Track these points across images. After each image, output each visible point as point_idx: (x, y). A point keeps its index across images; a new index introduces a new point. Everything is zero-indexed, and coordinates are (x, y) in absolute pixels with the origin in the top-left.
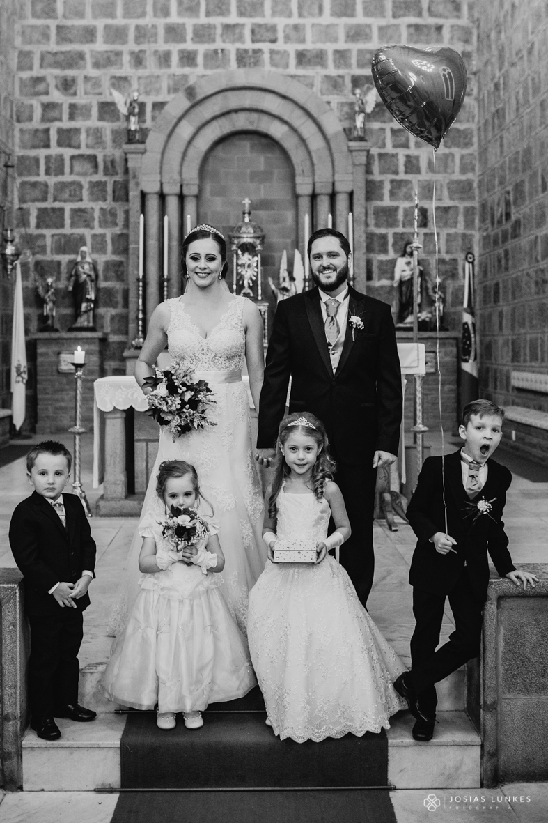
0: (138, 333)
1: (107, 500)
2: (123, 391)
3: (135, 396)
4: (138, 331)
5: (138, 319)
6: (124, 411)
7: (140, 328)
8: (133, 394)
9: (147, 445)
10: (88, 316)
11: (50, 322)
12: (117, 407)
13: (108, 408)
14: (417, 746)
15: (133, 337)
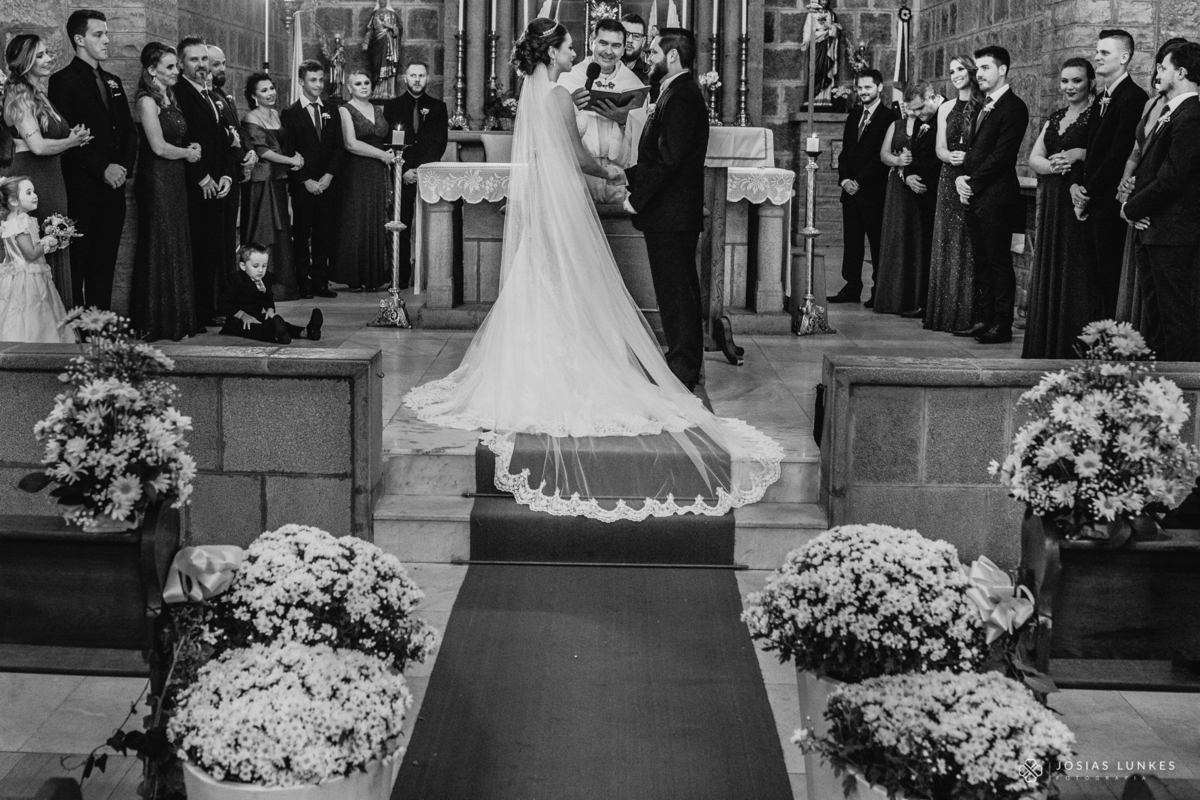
0: (456, 109)
1: (430, 309)
2: (451, 179)
3: (466, 186)
4: (457, 105)
5: (455, 87)
6: (452, 203)
7: (459, 102)
8: (463, 184)
9: (479, 246)
10: (389, 85)
11: (338, 91)
12: (445, 198)
13: (434, 199)
14: (764, 527)
15: (449, 113)
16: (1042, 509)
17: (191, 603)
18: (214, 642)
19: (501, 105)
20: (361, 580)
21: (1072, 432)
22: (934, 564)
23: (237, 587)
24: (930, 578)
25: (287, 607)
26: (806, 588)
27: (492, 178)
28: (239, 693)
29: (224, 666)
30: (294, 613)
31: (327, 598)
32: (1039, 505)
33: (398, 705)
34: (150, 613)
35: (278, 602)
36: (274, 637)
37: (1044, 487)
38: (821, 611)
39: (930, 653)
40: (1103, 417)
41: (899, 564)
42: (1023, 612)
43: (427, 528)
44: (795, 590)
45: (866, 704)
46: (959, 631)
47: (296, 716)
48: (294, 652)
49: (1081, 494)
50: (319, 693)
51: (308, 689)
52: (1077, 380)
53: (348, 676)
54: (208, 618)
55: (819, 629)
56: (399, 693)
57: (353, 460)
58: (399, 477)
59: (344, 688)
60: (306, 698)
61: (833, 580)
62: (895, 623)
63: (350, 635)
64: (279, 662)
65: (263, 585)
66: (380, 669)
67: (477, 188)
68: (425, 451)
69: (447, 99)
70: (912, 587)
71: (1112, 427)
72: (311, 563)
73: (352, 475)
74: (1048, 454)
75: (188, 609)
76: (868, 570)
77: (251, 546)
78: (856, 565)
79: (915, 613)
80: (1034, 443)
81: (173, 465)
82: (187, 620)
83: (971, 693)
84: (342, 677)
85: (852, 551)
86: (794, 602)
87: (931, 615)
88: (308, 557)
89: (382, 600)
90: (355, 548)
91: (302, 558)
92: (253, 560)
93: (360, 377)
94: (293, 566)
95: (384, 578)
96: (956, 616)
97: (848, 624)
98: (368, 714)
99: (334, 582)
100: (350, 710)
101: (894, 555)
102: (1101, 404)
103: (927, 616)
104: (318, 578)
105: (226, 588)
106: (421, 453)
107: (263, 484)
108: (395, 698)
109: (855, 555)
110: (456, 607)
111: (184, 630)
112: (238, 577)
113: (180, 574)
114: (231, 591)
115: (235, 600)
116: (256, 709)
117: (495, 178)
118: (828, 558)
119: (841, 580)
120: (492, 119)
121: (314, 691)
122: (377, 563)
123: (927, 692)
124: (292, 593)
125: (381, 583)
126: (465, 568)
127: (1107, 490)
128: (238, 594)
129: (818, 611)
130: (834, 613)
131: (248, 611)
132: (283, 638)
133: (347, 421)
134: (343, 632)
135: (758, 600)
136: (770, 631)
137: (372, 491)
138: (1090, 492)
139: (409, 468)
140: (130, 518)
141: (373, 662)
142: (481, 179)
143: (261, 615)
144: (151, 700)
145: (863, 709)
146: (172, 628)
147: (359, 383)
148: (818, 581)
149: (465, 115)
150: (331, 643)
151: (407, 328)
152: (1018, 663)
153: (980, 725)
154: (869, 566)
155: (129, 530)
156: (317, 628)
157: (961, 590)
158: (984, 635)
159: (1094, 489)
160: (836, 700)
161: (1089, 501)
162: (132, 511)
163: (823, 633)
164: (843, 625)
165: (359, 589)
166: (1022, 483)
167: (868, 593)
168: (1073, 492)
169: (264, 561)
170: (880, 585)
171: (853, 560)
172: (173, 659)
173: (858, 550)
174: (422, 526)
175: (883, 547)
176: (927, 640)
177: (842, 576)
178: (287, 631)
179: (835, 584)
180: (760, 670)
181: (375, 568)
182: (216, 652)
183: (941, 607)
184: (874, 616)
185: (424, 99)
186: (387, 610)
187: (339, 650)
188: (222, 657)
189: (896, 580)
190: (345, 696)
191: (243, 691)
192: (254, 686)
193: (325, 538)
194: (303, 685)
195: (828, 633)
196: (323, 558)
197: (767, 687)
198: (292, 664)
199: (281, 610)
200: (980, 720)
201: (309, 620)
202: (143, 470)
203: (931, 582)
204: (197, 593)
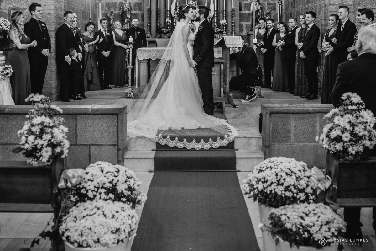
0: (148, 32)
2: (147, 52)
3: (151, 55)
4: (148, 30)
5: (147, 25)
6: (147, 60)
7: (149, 30)
8: (151, 54)
10: (128, 25)
11: (112, 27)
12: (145, 58)
13: (142, 59)
14: (245, 158)
15: (146, 33)
16: (333, 151)
17: (67, 188)
18: (74, 200)
19: (161, 30)
20: (122, 179)
21: (341, 127)
22: (300, 169)
23: (82, 182)
24: (299, 174)
25: (98, 188)
26: (261, 178)
27: (159, 52)
28: (83, 217)
29: (78, 209)
30: (100, 190)
31: (111, 185)
32: (331, 150)
33: (134, 219)
34: (54, 192)
35: (95, 187)
36: (94, 198)
37: (333, 144)
38: (266, 185)
39: (300, 197)
40: (350, 122)
41: (289, 169)
42: (328, 184)
43: (141, 161)
44: (258, 178)
45: (281, 215)
46: (309, 190)
47: (101, 225)
48: (100, 203)
49: (344, 146)
50: (109, 217)
51: (105, 216)
52: (341, 111)
53: (118, 211)
54: (73, 193)
55: (265, 191)
56: (134, 216)
57: (118, 140)
58: (132, 144)
59: (116, 215)
60: (104, 219)
61: (269, 175)
62: (289, 188)
63: (118, 197)
64: (96, 207)
65: (90, 181)
66: (128, 208)
67: (155, 55)
68: (140, 136)
69: (145, 29)
70: (294, 177)
71: (353, 125)
72: (106, 174)
73: (118, 145)
74: (334, 134)
75: (66, 190)
76: (280, 172)
77: (86, 169)
78: (276, 170)
79: (295, 185)
80: (329, 131)
81: (62, 144)
82: (66, 194)
83: (314, 210)
84: (116, 211)
85: (275, 166)
86: (257, 182)
87: (300, 186)
88: (105, 172)
89: (128, 185)
90: (119, 169)
91: (103, 172)
92: (87, 173)
93: (120, 114)
94: (100, 175)
95: (129, 178)
96: (308, 186)
97: (274, 189)
98: (124, 223)
99: (113, 180)
100: (118, 222)
101: (288, 167)
102: (349, 118)
103: (299, 186)
104: (108, 179)
105: (78, 183)
106: (139, 137)
107: (90, 148)
108: (133, 217)
109: (276, 167)
110: (151, 186)
111: (65, 197)
112: (82, 179)
113: (64, 179)
114: (80, 184)
115: (81, 187)
116: (88, 223)
117: (160, 52)
118: (267, 168)
119: (272, 175)
120: (159, 34)
121: (107, 216)
122: (127, 173)
123: (300, 210)
124: (100, 184)
125: (128, 180)
126: (153, 173)
127: (352, 145)
128: (82, 185)
129: (265, 185)
130: (270, 186)
131: (86, 190)
132: (97, 199)
133: (116, 128)
134: (116, 196)
135: (246, 182)
136: (250, 192)
137: (124, 150)
138: (347, 146)
139: (135, 142)
140: (48, 161)
141: (126, 206)
142: (156, 52)
143: (90, 191)
144: (54, 221)
145: (281, 217)
146: (61, 196)
147: (119, 116)
148: (265, 175)
149: (150, 33)
150: (112, 200)
151: (134, 98)
152: (327, 200)
153: (317, 221)
154: (280, 170)
155: (48, 165)
156: (107, 195)
157: (309, 177)
158: (316, 192)
159: (348, 145)
160: (272, 214)
161: (347, 148)
162: (49, 159)
163: (267, 192)
164: (273, 189)
165: (121, 182)
166: (326, 143)
167: (280, 179)
168: (342, 146)
169: (91, 174)
170: (284, 176)
171: (275, 169)
172: (61, 206)
173: (277, 165)
174: (139, 160)
175: (284, 164)
176: (299, 194)
177: (272, 174)
178: (98, 196)
179: (270, 176)
180: (246, 204)
181: (126, 175)
182: (75, 204)
183: (303, 183)
184: (283, 186)
185: (138, 29)
186: (130, 189)
187: (115, 202)
188: (77, 205)
189: (289, 174)
190: (117, 217)
191: (84, 217)
192: (87, 215)
193: (110, 166)
194: (103, 214)
195: (268, 192)
196: (109, 172)
197: (248, 209)
198: (100, 207)
199: (96, 189)
200: (317, 219)
201: (105, 193)
202: (53, 146)
203: (300, 175)
204: (69, 185)
